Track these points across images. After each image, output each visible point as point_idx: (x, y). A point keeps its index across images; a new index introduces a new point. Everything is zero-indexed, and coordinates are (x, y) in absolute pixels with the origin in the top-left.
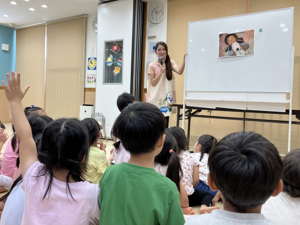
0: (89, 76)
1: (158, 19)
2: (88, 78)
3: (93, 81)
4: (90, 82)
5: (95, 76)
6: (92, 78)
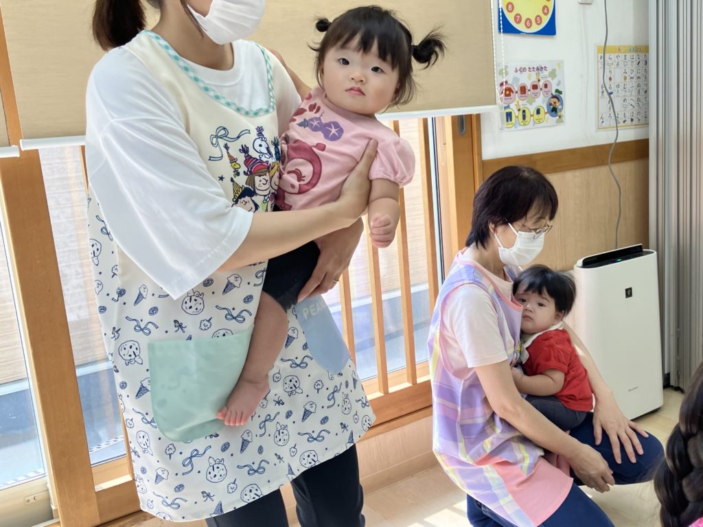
0: (510, 79)
2: (509, 95)
3: (538, 112)
4: (524, 117)
5: (550, 79)
6: (532, 90)
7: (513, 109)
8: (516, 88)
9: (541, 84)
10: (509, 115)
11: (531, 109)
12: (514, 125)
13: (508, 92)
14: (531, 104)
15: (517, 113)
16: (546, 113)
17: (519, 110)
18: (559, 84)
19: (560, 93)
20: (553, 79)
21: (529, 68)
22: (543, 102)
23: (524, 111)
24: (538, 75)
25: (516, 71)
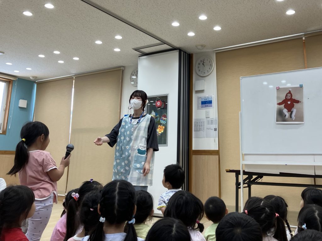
1: (206, 72)
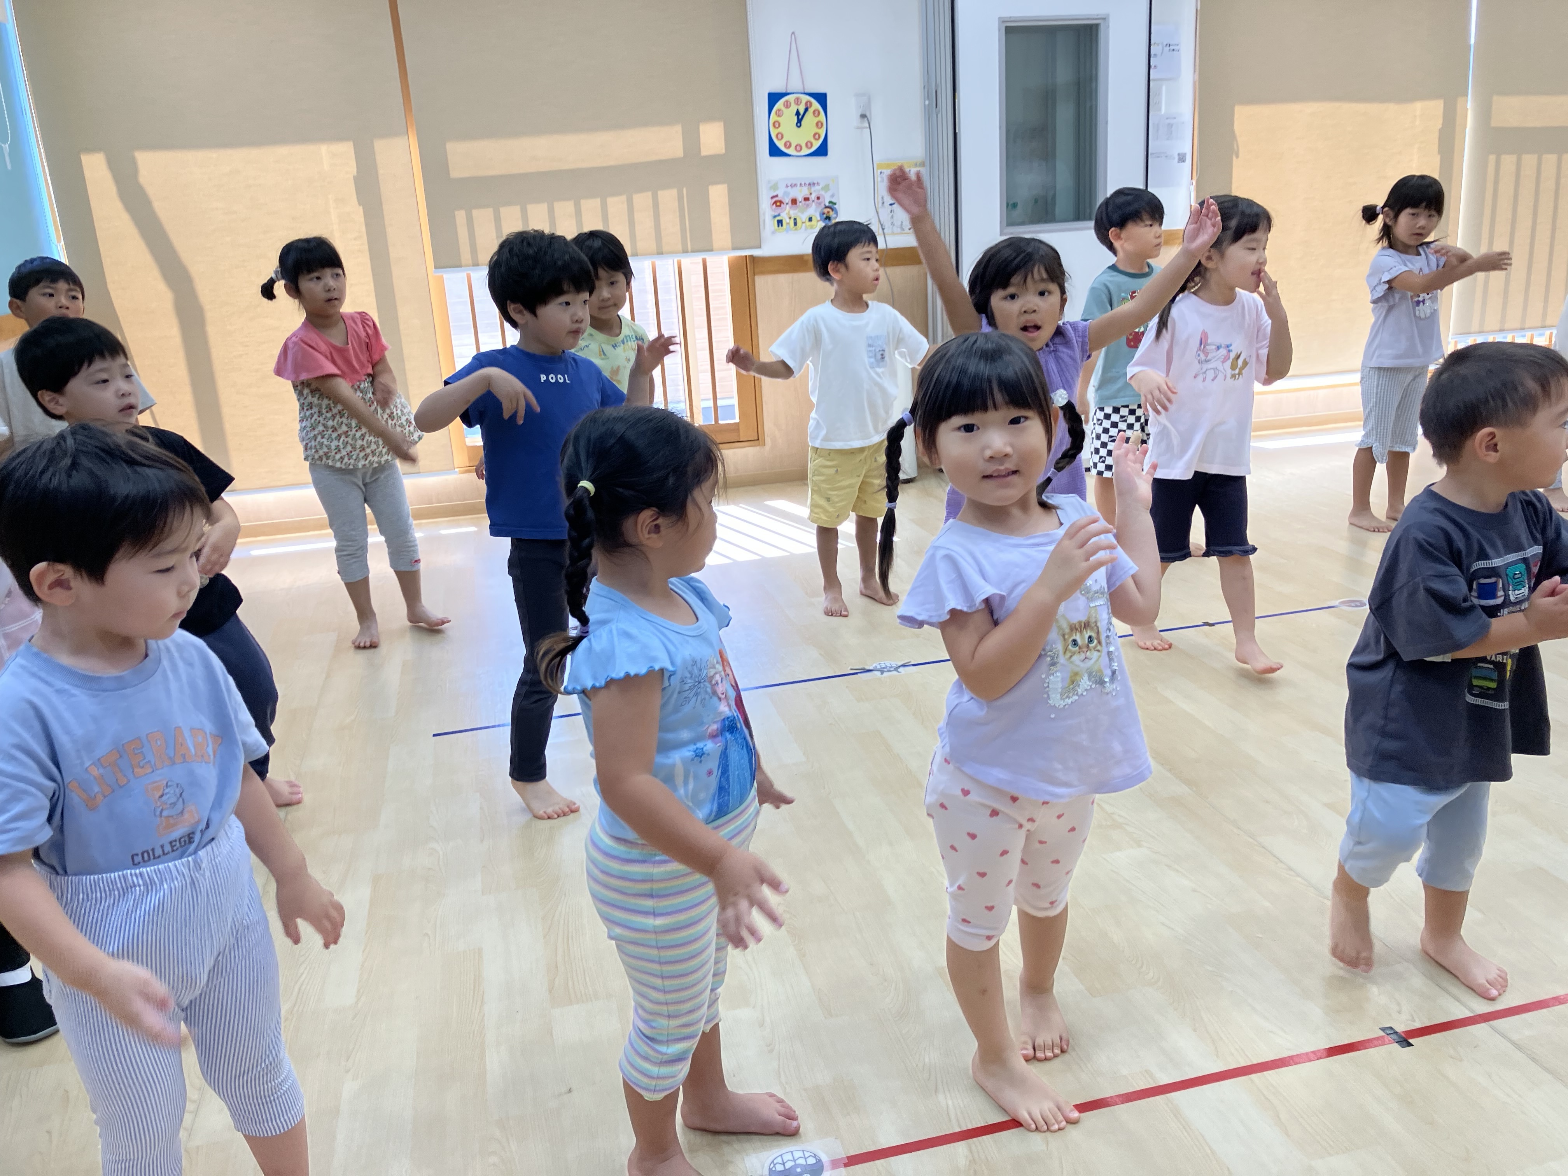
0: (780, 193)
2: (780, 206)
3: (810, 219)
4: (795, 224)
5: (823, 193)
6: (803, 202)
7: (784, 216)
8: (787, 200)
9: (813, 197)
10: (780, 222)
11: (803, 217)
12: (787, 230)
13: (778, 203)
14: (803, 213)
15: (788, 220)
16: (818, 221)
17: (790, 218)
18: (833, 196)
19: (835, 204)
20: (826, 192)
21: (801, 184)
22: (816, 211)
23: (795, 219)
24: (809, 189)
25: (787, 186)
